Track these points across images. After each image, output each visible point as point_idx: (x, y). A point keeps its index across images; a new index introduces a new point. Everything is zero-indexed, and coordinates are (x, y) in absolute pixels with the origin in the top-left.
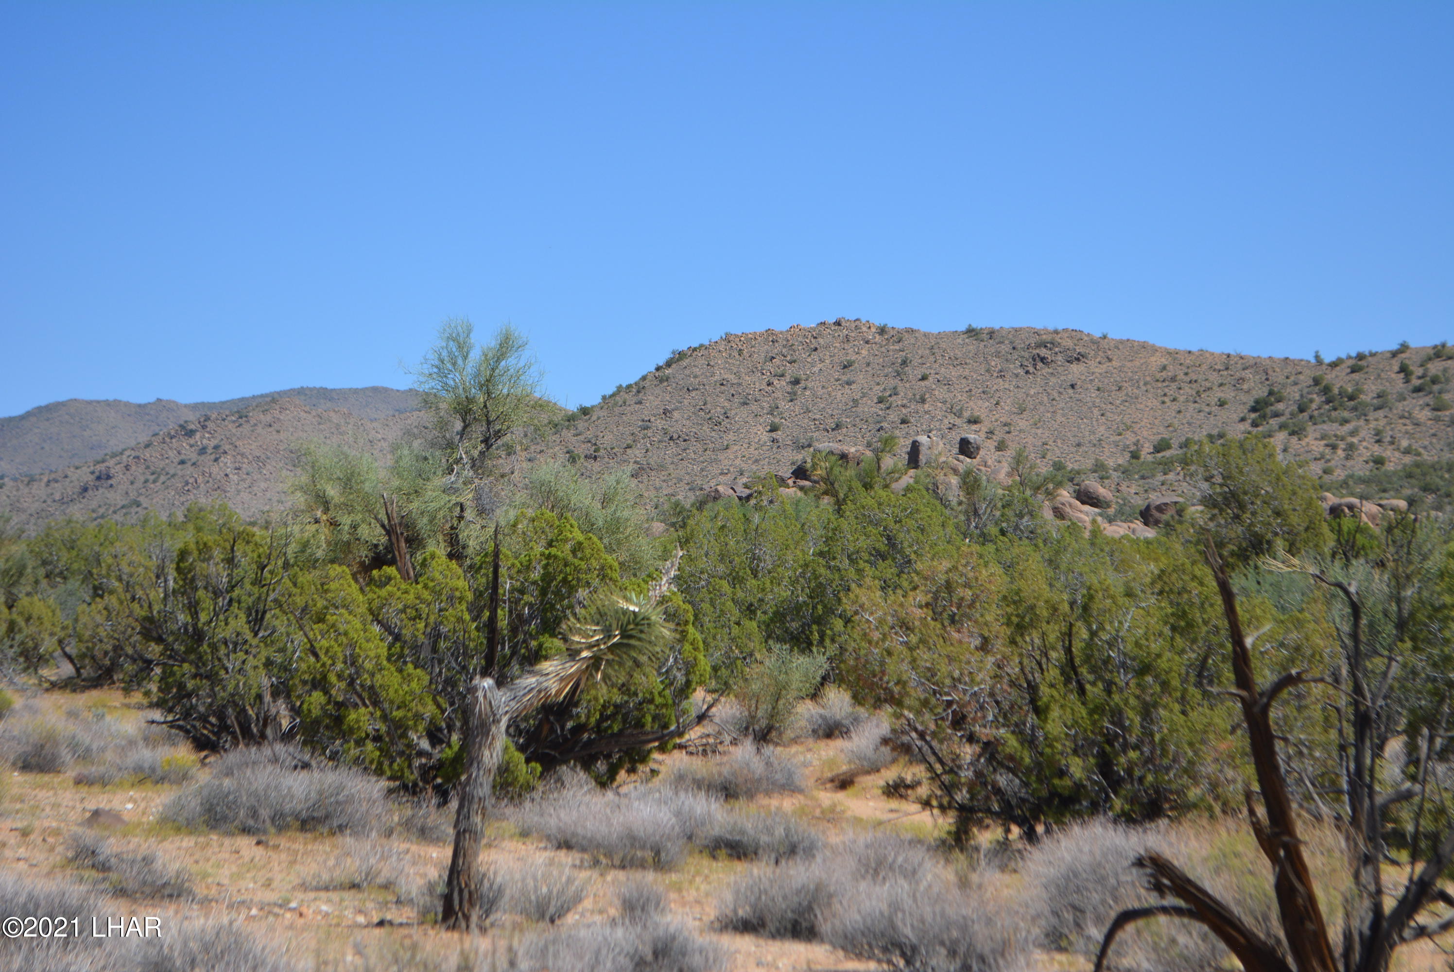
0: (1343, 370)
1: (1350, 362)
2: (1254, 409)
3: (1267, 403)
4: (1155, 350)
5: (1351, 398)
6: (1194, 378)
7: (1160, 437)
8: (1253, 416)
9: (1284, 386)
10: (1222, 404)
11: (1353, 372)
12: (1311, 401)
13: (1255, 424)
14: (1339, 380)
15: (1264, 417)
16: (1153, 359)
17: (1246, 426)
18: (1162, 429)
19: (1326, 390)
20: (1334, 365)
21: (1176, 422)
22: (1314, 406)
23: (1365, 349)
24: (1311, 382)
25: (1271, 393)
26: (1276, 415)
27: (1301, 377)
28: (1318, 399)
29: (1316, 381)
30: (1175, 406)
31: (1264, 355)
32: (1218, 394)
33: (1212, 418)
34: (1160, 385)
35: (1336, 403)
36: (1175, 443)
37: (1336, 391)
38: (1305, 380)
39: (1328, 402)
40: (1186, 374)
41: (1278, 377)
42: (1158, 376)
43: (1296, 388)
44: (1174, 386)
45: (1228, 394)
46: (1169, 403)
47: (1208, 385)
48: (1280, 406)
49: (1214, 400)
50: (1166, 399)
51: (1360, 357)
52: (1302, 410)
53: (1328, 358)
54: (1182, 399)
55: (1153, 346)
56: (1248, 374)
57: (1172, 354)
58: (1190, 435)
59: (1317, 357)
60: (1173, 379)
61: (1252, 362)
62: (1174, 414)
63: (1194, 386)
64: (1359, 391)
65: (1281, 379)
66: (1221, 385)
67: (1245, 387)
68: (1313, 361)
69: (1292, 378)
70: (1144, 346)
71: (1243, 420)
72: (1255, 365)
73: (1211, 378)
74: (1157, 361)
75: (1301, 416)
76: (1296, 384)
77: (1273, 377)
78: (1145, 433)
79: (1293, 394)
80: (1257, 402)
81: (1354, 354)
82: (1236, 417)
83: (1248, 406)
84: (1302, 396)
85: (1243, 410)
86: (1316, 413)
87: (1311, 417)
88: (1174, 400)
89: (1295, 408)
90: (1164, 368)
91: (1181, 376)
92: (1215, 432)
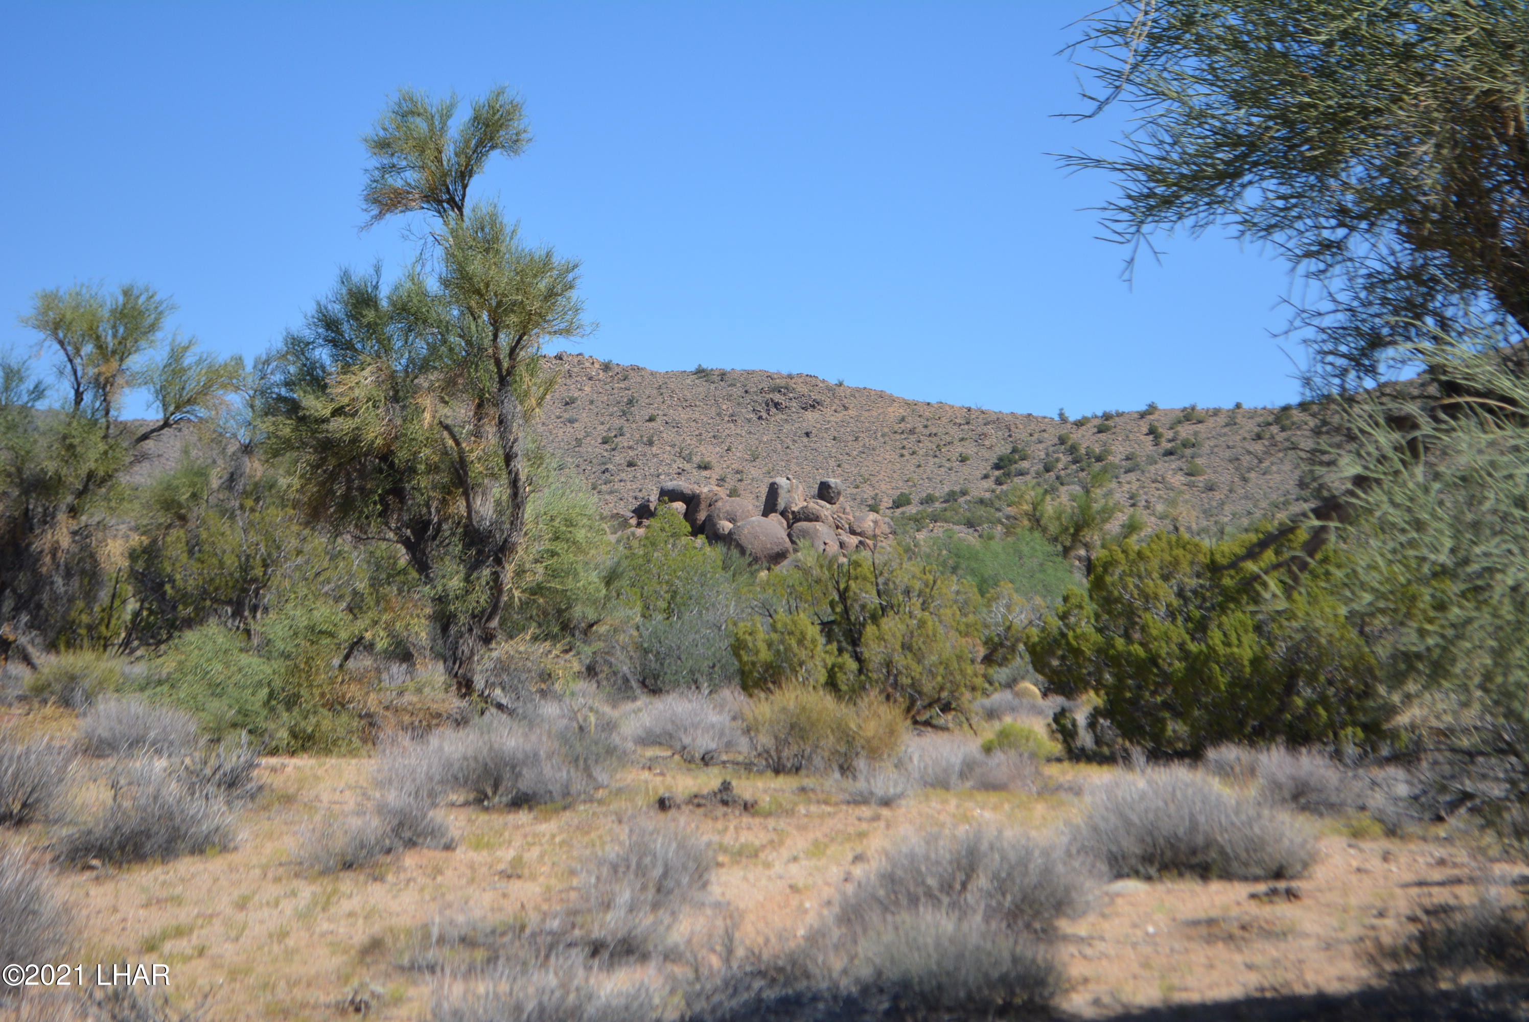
0: (1090, 429)
1: (1097, 422)
2: (997, 467)
3: (1012, 462)
4: (893, 400)
5: (1099, 459)
6: (934, 431)
7: (898, 492)
8: (997, 473)
9: (1027, 444)
10: (963, 459)
11: (1100, 432)
12: (1058, 460)
13: (999, 482)
14: (1086, 440)
15: (1008, 475)
16: (891, 410)
17: (989, 483)
18: (901, 483)
19: (1073, 449)
20: (1079, 424)
21: (915, 476)
22: (1060, 466)
23: (1112, 408)
24: (1056, 441)
25: (1014, 450)
26: (1021, 473)
27: (1045, 435)
28: (1064, 459)
29: (1062, 441)
30: (915, 460)
31: (1006, 410)
32: (959, 449)
33: (953, 474)
34: (898, 437)
35: (1084, 464)
36: (915, 498)
37: (1083, 451)
38: (1050, 438)
39: (1075, 462)
40: (926, 427)
41: (1021, 434)
42: (896, 427)
43: (1041, 446)
44: (913, 438)
45: (970, 449)
46: (907, 457)
47: (949, 439)
48: (1025, 464)
49: (955, 456)
50: (905, 452)
51: (1107, 417)
52: (1048, 469)
53: (1073, 416)
54: (921, 452)
55: (891, 396)
56: (990, 429)
57: (910, 405)
58: (930, 491)
59: (1061, 415)
60: (912, 431)
61: (994, 417)
62: (913, 468)
63: (934, 439)
64: (1107, 452)
65: (1024, 436)
66: (962, 440)
67: (987, 443)
68: (1057, 418)
69: (1036, 436)
70: (881, 395)
71: (986, 477)
72: (996, 420)
73: (952, 432)
74: (894, 412)
75: (1047, 475)
76: (1040, 442)
77: (1016, 434)
78: (883, 487)
79: (1039, 452)
80: (1001, 459)
81: (1100, 414)
82: (979, 474)
83: (991, 463)
84: (1047, 455)
85: (986, 467)
86: (1062, 473)
87: (1058, 478)
88: (914, 453)
89: (1041, 467)
90: (903, 419)
91: (920, 428)
92: (957, 489)
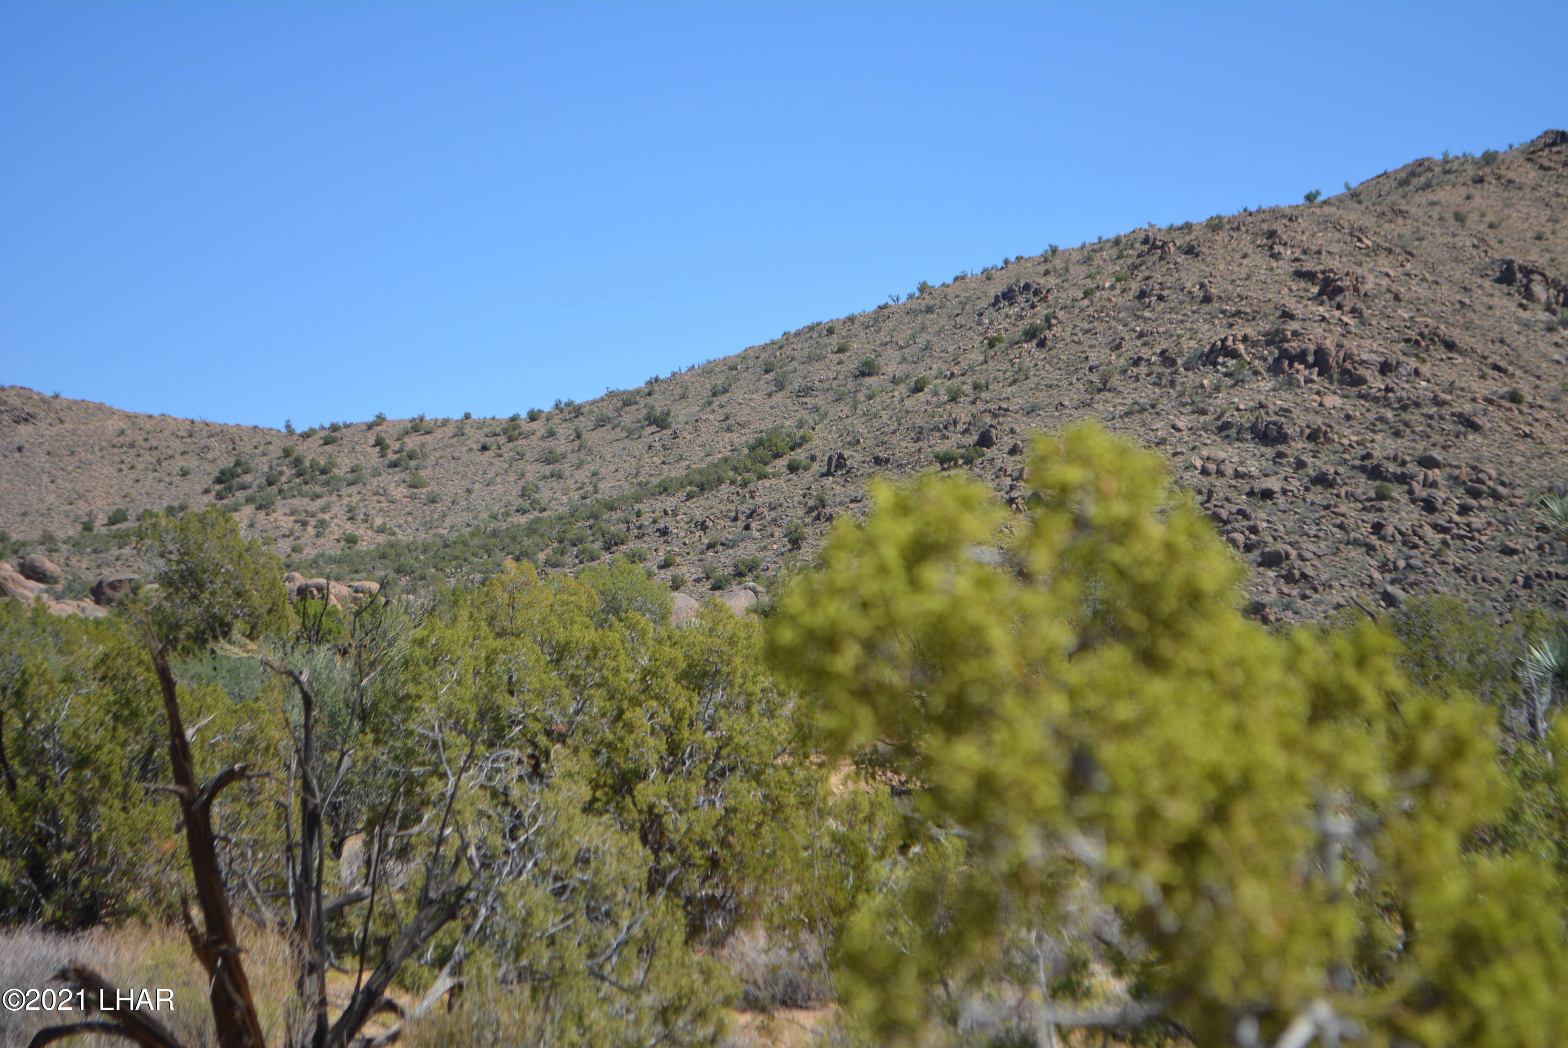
0: (317, 439)
1: (323, 434)
2: (219, 481)
3: (233, 475)
4: (112, 413)
5: (323, 472)
6: (155, 444)
7: (115, 508)
8: (218, 487)
9: (252, 456)
10: (184, 473)
11: (326, 444)
12: (281, 473)
13: (220, 497)
14: (311, 452)
15: (230, 489)
16: (110, 422)
17: (211, 497)
18: (118, 499)
19: (298, 462)
20: (306, 436)
21: (134, 493)
22: (284, 479)
23: (339, 420)
24: (281, 453)
25: (238, 464)
26: (243, 487)
27: (271, 448)
28: (288, 472)
29: (287, 453)
30: (133, 475)
31: (232, 422)
32: (180, 462)
33: (173, 489)
34: (116, 451)
35: (308, 477)
36: (132, 516)
37: (307, 463)
38: (275, 451)
39: (299, 475)
40: (146, 440)
41: (246, 447)
42: (115, 441)
43: (265, 459)
44: (132, 452)
45: (191, 463)
46: (126, 471)
47: (170, 452)
48: (248, 478)
49: (176, 470)
50: (123, 466)
51: (334, 428)
52: (270, 483)
53: (299, 428)
54: (141, 466)
55: (111, 408)
56: (213, 442)
57: (131, 418)
58: (148, 507)
59: (288, 427)
60: (132, 445)
61: (218, 430)
62: (131, 483)
63: (155, 453)
64: (333, 464)
65: (249, 449)
66: (184, 453)
67: (210, 456)
68: (284, 430)
69: (261, 449)
70: (100, 408)
71: (207, 491)
72: (221, 433)
73: (173, 445)
74: (114, 425)
75: (269, 489)
76: (264, 454)
77: (240, 446)
78: (99, 504)
79: (262, 466)
80: (223, 473)
81: (327, 425)
82: (199, 489)
83: (213, 477)
84: (271, 468)
85: (207, 482)
86: (285, 487)
87: (280, 491)
88: (132, 468)
89: (263, 480)
90: (122, 432)
91: (140, 441)
92: (176, 504)
